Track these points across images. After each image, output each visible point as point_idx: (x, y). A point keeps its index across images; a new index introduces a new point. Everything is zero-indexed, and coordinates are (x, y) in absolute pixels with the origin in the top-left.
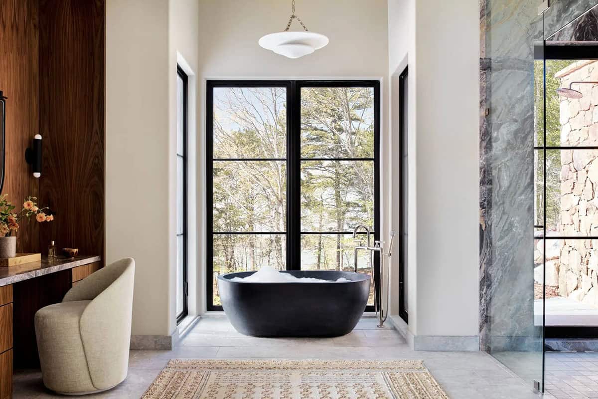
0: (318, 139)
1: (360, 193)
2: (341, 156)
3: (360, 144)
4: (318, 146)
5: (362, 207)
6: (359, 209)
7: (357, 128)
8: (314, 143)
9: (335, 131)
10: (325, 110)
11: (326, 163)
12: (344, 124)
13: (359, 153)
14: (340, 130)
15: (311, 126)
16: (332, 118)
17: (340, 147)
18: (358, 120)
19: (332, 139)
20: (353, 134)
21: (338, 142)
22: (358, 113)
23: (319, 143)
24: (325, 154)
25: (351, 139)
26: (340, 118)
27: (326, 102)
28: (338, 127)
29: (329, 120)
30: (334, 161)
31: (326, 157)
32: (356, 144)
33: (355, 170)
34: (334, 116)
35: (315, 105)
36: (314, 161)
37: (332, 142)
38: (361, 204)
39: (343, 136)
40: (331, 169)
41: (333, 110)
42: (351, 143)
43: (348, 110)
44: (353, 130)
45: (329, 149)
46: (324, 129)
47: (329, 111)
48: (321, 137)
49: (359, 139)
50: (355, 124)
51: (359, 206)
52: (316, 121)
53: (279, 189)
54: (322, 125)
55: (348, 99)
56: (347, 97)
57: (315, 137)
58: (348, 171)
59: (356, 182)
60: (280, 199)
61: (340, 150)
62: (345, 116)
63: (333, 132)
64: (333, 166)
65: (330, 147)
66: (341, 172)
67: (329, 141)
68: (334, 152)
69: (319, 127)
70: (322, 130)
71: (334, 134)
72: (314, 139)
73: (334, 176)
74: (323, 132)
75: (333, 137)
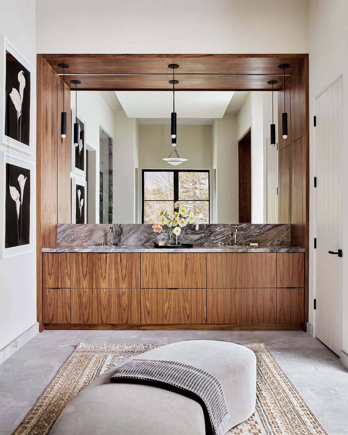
0: (186, 192)
1: (204, 214)
2: (196, 199)
3: (204, 194)
4: (186, 195)
5: (205, 220)
6: (204, 221)
7: (203, 187)
8: (185, 193)
9: (194, 189)
10: (189, 180)
11: (190, 202)
12: (197, 186)
13: (203, 198)
14: (196, 188)
15: (184, 187)
16: (192, 184)
17: (196, 195)
18: (203, 184)
19: (192, 192)
20: (201, 190)
21: (195, 193)
22: (203, 181)
23: (187, 194)
24: (190, 198)
25: (200, 192)
26: (196, 183)
27: (190, 177)
28: (195, 187)
29: (191, 184)
30: (193, 201)
31: (190, 199)
32: (202, 194)
33: (202, 204)
34: (193, 183)
35: (185, 178)
36: (185, 201)
37: (192, 193)
38: (204, 219)
39: (197, 191)
40: (192, 204)
41: (193, 180)
42: (200, 194)
43: (199, 180)
44: (201, 188)
45: (191, 196)
46: (189, 188)
47: (191, 181)
48: (188, 191)
49: (204, 192)
50: (202, 186)
51: (203, 220)
52: (186, 185)
53: (171, 213)
54: (188, 186)
55: (199, 175)
56: (198, 174)
57: (186, 191)
58: (199, 205)
59: (202, 209)
60: (171, 217)
61: (196, 196)
62: (198, 183)
63: (193, 189)
64: (193, 203)
65: (192, 195)
66: (196, 205)
67: (191, 193)
68: (193, 197)
69: (187, 187)
70: (188, 188)
71: (193, 190)
72: (185, 192)
73: (193, 207)
74: (189, 189)
75: (193, 191)
